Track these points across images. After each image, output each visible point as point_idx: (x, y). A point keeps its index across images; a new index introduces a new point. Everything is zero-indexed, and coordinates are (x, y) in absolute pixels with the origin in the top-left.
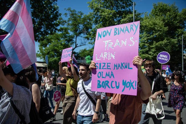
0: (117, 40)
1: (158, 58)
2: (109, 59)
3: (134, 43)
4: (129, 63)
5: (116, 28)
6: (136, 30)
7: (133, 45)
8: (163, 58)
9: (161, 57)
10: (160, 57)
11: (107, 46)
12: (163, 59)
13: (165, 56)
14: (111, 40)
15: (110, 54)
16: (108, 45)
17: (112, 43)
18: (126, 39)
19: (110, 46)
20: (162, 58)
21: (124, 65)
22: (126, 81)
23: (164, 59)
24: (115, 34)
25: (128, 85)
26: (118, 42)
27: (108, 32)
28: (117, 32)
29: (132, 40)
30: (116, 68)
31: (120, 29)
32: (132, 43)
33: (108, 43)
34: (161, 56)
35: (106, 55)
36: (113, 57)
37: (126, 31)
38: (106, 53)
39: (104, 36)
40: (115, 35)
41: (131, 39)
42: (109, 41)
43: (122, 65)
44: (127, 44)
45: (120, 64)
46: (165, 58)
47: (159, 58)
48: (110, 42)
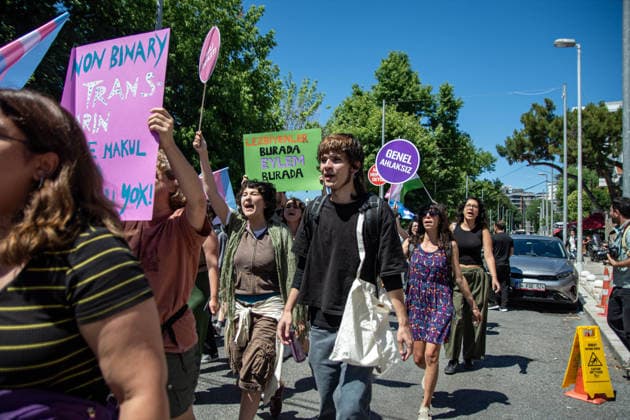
0: (117, 80)
1: (379, 162)
2: (94, 131)
3: (153, 90)
4: (138, 142)
5: (115, 47)
6: (160, 55)
7: (151, 94)
8: (398, 162)
9: (390, 159)
10: (386, 159)
11: (92, 98)
12: (396, 167)
13: (403, 157)
14: (101, 81)
15: (98, 118)
16: (94, 94)
17: (104, 89)
18: (137, 80)
19: (99, 96)
20: (393, 161)
21: (127, 146)
22: (129, 187)
23: (398, 166)
24: (113, 62)
25: (134, 198)
26: (119, 85)
27: (96, 56)
28: (118, 57)
29: (149, 82)
30: (108, 153)
31: (124, 48)
32: (148, 89)
33: (95, 89)
34: (391, 154)
35: (89, 121)
36: (105, 125)
37: (140, 57)
38: (89, 115)
39: (86, 70)
40: (112, 66)
41: (147, 77)
42: (98, 82)
43: (123, 145)
44: (139, 91)
45: (119, 145)
46: (403, 164)
47: (383, 162)
48: (100, 85)
